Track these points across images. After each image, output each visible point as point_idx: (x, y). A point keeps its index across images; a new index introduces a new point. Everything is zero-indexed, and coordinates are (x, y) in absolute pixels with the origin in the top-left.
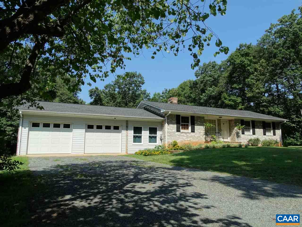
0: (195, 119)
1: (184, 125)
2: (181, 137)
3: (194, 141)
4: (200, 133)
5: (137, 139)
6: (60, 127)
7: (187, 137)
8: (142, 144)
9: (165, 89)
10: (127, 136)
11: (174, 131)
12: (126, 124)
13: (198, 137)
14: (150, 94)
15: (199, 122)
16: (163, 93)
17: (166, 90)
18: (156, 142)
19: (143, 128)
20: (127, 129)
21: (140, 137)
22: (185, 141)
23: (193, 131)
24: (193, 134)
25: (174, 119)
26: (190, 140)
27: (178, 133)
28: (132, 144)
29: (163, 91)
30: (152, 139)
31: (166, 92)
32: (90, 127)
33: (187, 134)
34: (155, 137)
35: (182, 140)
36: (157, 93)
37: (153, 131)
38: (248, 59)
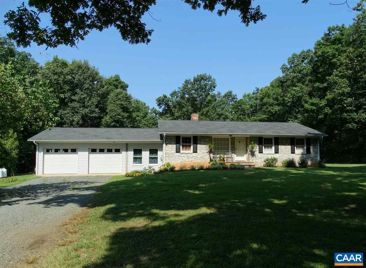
0: (198, 139)
1: (186, 146)
2: (180, 158)
3: (196, 161)
4: (204, 153)
5: (137, 160)
6: (68, 152)
7: (188, 158)
8: (142, 165)
9: (256, 88)
10: (127, 158)
11: (173, 152)
12: (126, 147)
13: (201, 157)
14: (236, 95)
15: (203, 142)
16: (253, 94)
17: (258, 89)
18: (157, 163)
19: (143, 150)
20: (127, 150)
21: (141, 158)
22: (186, 161)
23: (195, 151)
24: (195, 154)
25: (173, 141)
26: (191, 161)
27: (178, 154)
28: (132, 165)
29: (254, 91)
30: (153, 160)
31: (258, 92)
32: (94, 151)
33: (188, 154)
34: (157, 158)
35: (181, 160)
36: (247, 94)
37: (154, 152)
38: (334, 48)
